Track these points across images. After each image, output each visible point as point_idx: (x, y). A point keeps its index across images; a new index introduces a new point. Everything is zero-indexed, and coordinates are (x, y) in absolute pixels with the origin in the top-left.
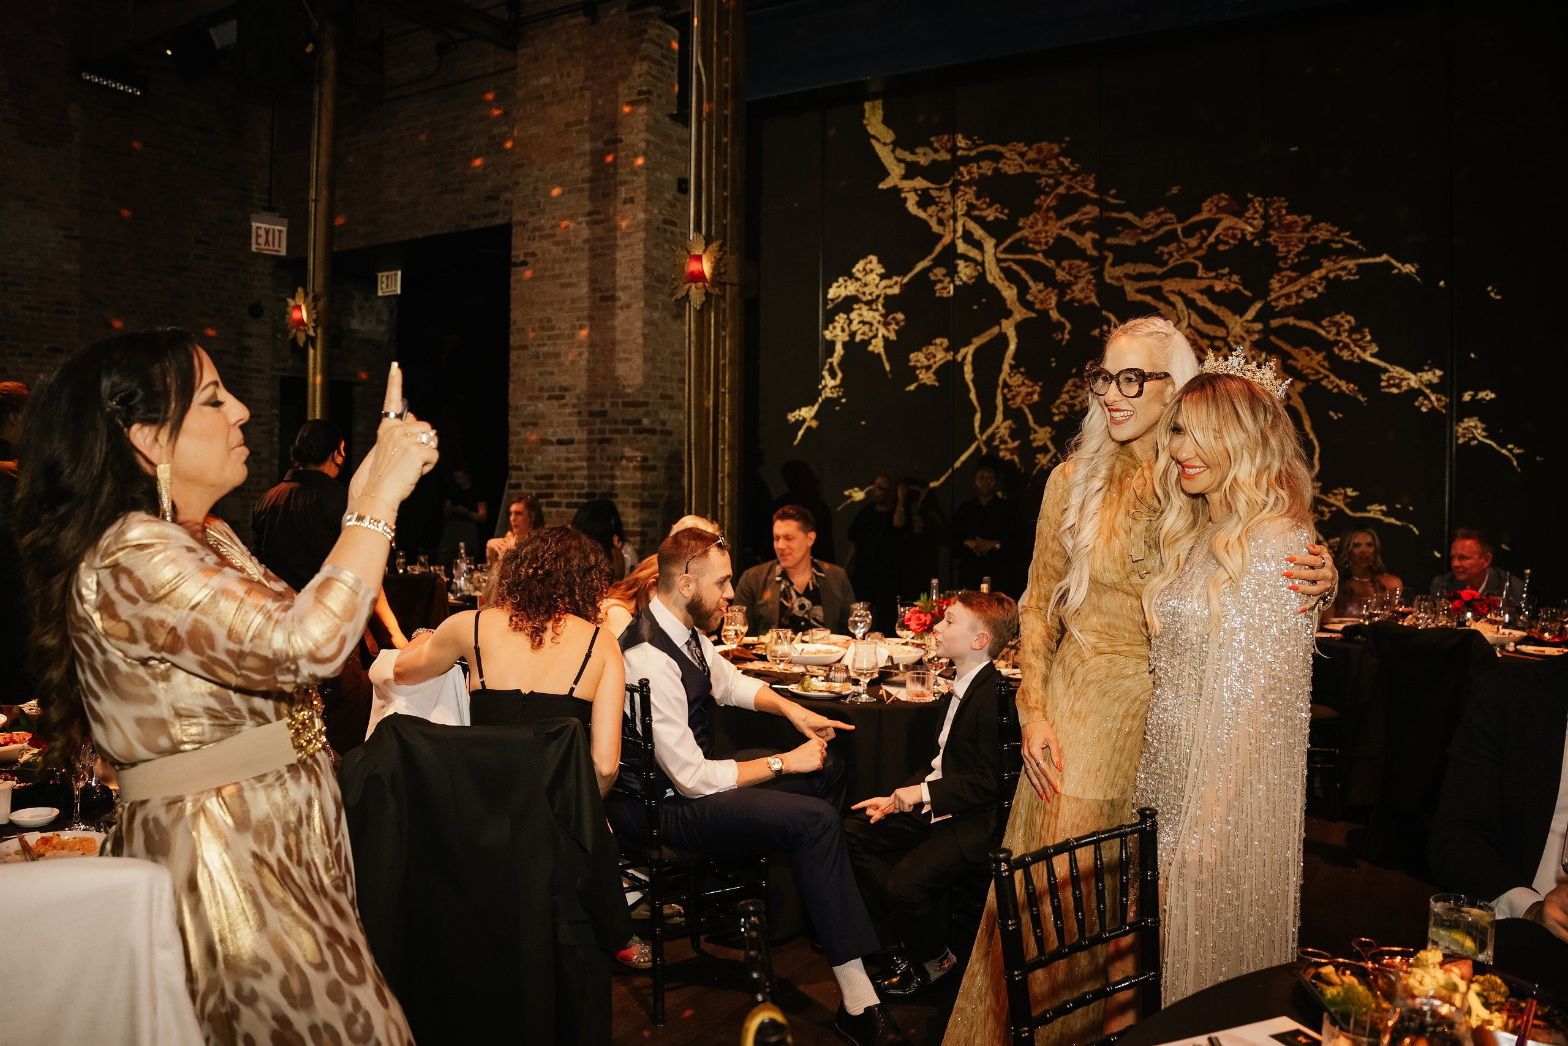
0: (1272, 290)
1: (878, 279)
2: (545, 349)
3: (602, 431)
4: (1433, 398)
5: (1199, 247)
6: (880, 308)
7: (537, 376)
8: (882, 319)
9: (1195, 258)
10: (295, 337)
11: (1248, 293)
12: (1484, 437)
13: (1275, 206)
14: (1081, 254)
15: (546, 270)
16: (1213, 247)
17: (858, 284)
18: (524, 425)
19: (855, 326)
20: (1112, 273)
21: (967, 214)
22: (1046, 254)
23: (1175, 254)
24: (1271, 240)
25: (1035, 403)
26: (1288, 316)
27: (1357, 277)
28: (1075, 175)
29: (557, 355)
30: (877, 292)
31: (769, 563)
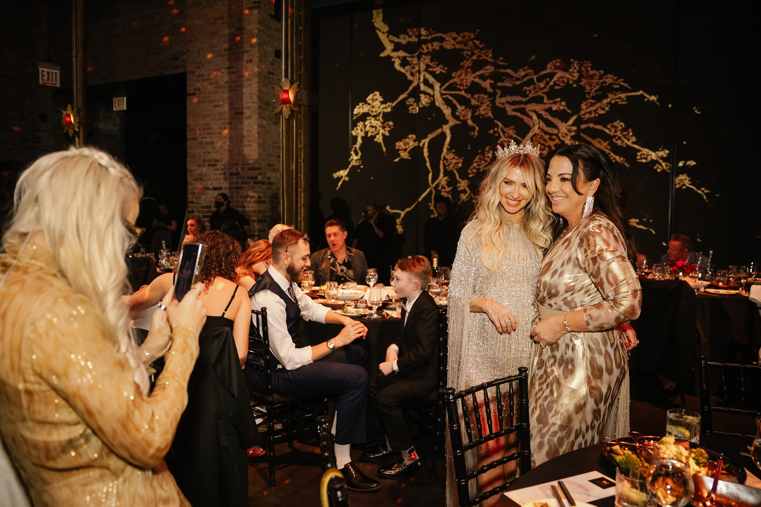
0: (582, 109)
1: (379, 104)
2: (206, 140)
3: (237, 183)
4: (664, 164)
5: (545, 87)
6: (381, 119)
7: (202, 154)
8: (381, 125)
9: (543, 93)
10: (67, 132)
11: (569, 111)
12: (690, 184)
13: (585, 65)
14: (484, 91)
15: (206, 98)
16: (552, 87)
17: (369, 107)
18: (195, 180)
19: (368, 128)
20: (500, 101)
21: (426, 70)
22: (466, 91)
23: (533, 91)
24: (582, 83)
25: (460, 168)
26: (590, 123)
27: (626, 103)
28: (482, 49)
29: (212, 143)
30: (379, 111)
31: (325, 250)
